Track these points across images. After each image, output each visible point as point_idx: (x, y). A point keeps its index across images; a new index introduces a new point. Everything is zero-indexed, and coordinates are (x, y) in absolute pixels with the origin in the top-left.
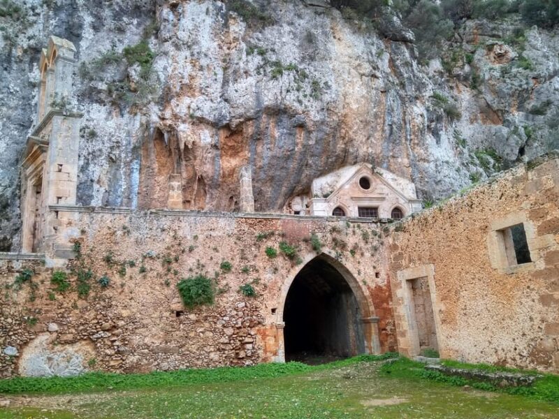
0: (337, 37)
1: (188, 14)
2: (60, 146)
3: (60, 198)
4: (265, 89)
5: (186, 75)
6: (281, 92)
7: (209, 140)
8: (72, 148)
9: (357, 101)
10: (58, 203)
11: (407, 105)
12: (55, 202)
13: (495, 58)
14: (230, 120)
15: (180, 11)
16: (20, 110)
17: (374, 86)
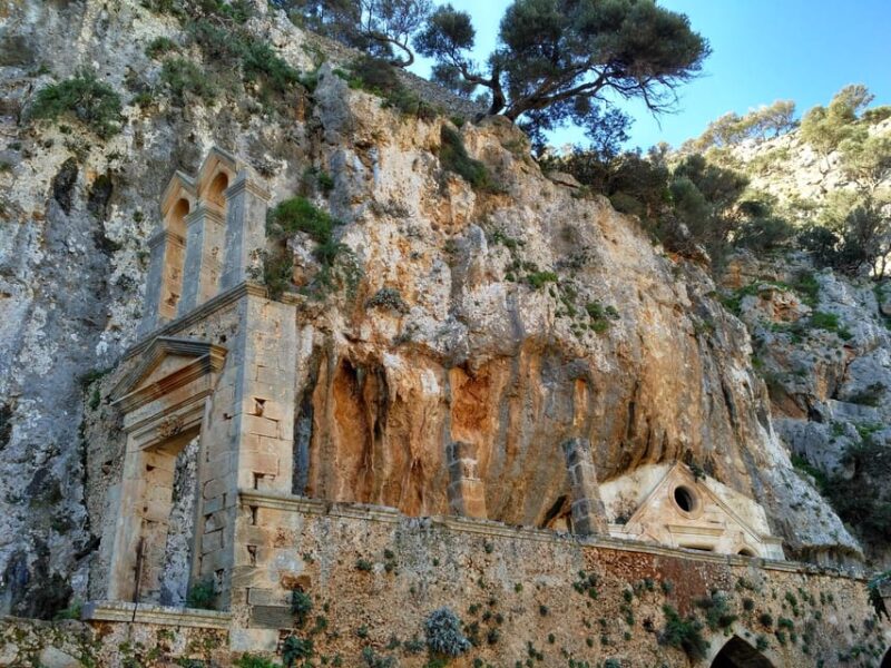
0: (611, 237)
1: (386, 163)
2: (258, 360)
3: (262, 476)
4: (524, 306)
5: (393, 266)
6: (549, 315)
7: (436, 389)
8: (282, 367)
9: (661, 347)
10: (256, 487)
11: (723, 364)
12: (251, 485)
13: (775, 311)
14: (471, 355)
15: (375, 157)
16: (84, 291)
17: (681, 325)
